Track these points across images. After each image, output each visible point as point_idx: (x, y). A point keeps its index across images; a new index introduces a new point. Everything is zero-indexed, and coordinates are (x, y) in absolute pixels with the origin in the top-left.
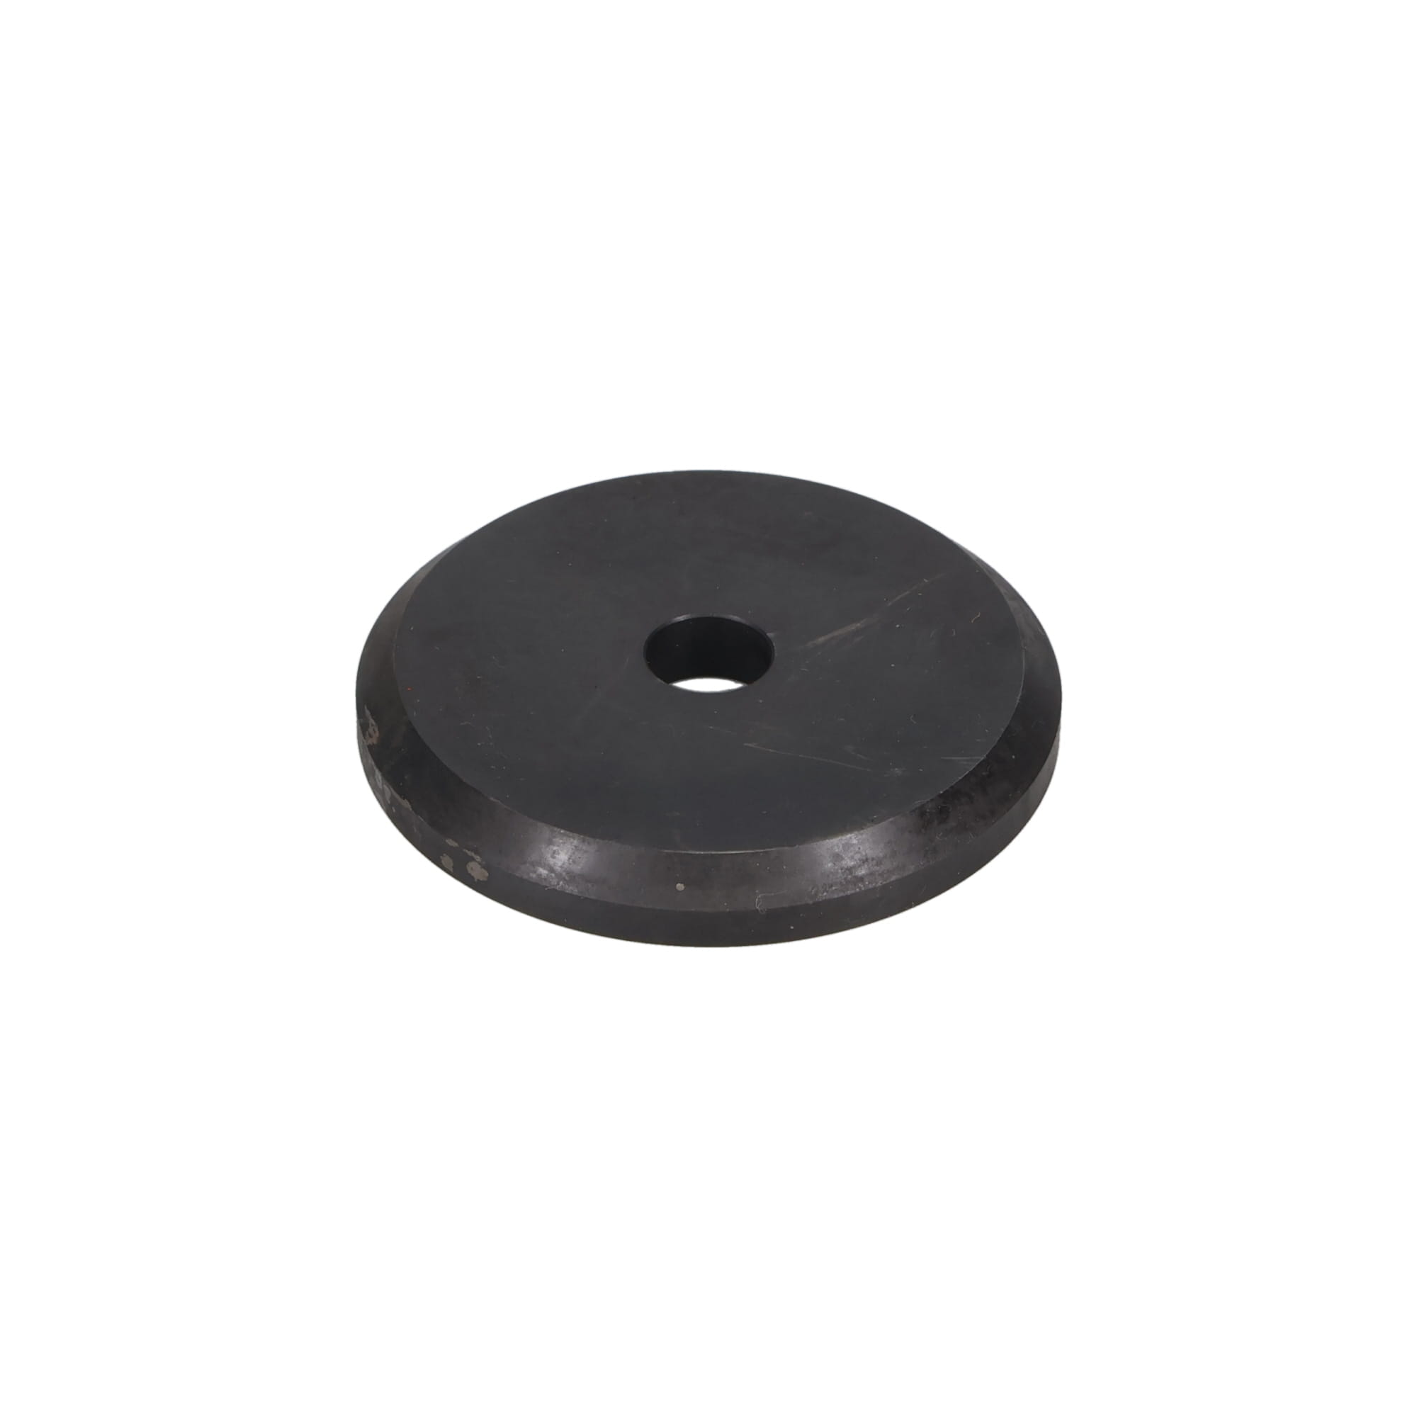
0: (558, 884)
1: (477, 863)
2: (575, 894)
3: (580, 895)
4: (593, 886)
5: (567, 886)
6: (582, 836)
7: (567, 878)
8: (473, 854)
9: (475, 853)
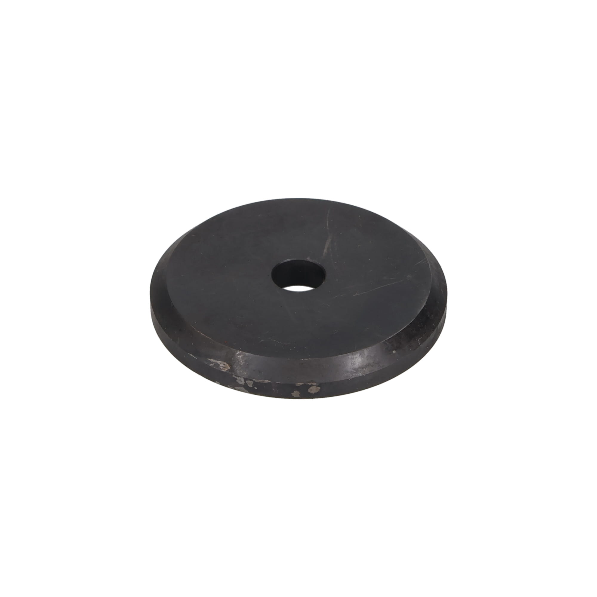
0: (353, 375)
1: (314, 386)
2: (361, 375)
3: (363, 375)
4: (366, 369)
5: (357, 374)
6: (351, 353)
7: (355, 371)
8: (312, 383)
9: (313, 382)
